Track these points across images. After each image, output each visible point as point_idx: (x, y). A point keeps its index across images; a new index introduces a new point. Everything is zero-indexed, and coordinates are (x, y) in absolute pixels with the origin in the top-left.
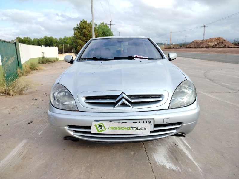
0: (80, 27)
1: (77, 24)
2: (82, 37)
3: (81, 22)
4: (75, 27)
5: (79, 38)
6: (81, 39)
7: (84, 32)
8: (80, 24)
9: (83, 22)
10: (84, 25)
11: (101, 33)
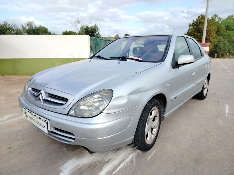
0: (196, 23)
1: (194, 20)
2: (196, 33)
3: (199, 17)
4: (190, 24)
5: (192, 34)
6: (195, 35)
7: (200, 28)
8: (197, 19)
9: (200, 17)
10: (201, 20)
11: (224, 27)
